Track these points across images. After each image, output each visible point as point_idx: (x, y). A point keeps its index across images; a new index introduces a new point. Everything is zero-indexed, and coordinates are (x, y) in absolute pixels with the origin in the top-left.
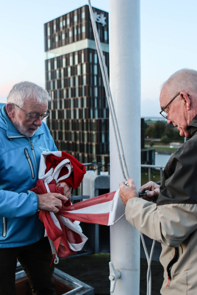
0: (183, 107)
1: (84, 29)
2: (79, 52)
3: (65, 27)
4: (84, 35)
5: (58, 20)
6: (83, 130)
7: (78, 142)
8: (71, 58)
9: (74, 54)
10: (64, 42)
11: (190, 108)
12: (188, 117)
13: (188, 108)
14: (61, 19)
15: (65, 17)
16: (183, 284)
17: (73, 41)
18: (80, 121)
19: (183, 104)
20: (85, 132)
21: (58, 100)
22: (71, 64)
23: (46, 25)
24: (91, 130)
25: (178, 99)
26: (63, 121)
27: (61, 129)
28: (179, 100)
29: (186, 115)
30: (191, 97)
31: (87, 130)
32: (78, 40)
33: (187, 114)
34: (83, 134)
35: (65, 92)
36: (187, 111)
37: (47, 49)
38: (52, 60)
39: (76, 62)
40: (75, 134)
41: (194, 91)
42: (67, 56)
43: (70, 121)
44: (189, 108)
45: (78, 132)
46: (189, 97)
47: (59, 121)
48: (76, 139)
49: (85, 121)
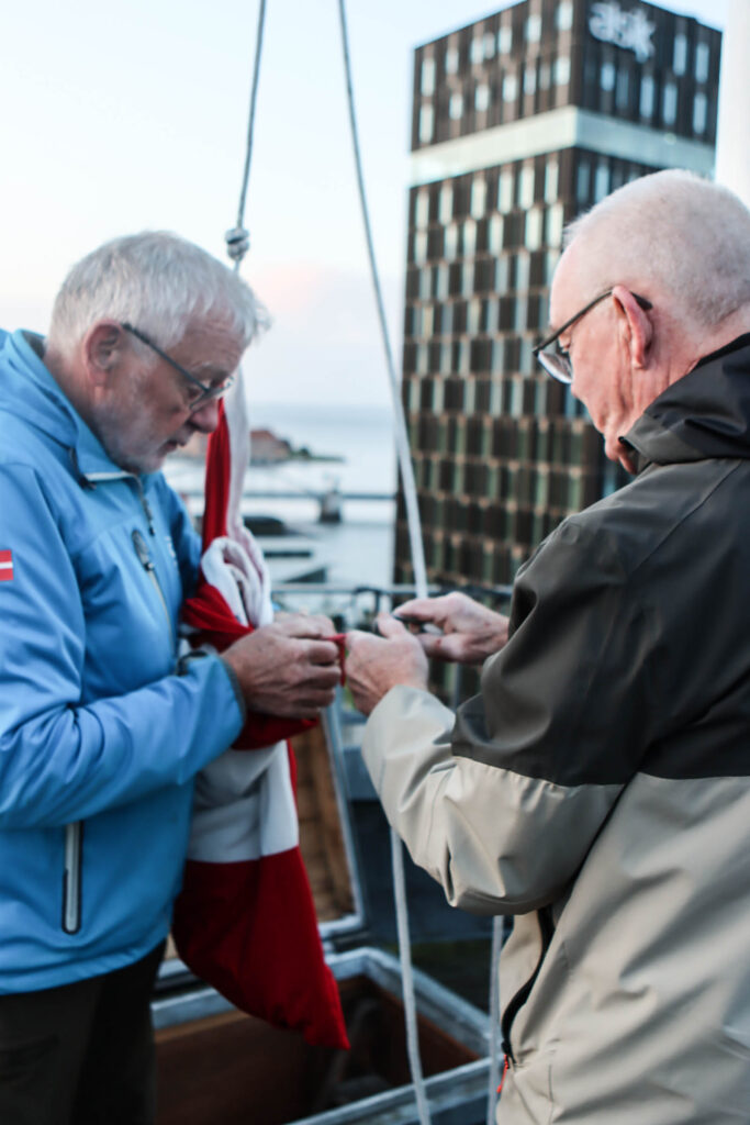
0: (619, 351)
1: (563, 71)
2: (540, 162)
3: (491, 62)
4: (562, 95)
5: (466, 35)
6: (534, 456)
7: (511, 506)
8: (506, 184)
9: (517, 166)
10: (481, 120)
11: (644, 359)
12: (632, 397)
13: (635, 363)
14: (478, 30)
15: (492, 24)
16: (542, 1094)
17: (520, 114)
18: (524, 425)
19: (621, 339)
20: (543, 469)
21: (447, 338)
22: (505, 203)
23: (419, 53)
24: (566, 460)
25: (607, 313)
26: (462, 422)
27: (452, 448)
28: (610, 317)
29: (625, 389)
30: (657, 312)
31: (550, 459)
32: (537, 110)
33: (630, 385)
34: (533, 477)
35: (474, 312)
36: (630, 373)
37: (416, 144)
38: (434, 189)
39: (527, 197)
40: (504, 474)
41: (673, 290)
42: (492, 176)
43: (488, 423)
44: (639, 360)
45: (513, 466)
46: (651, 312)
47: (444, 420)
48: (504, 492)
49: (543, 425)
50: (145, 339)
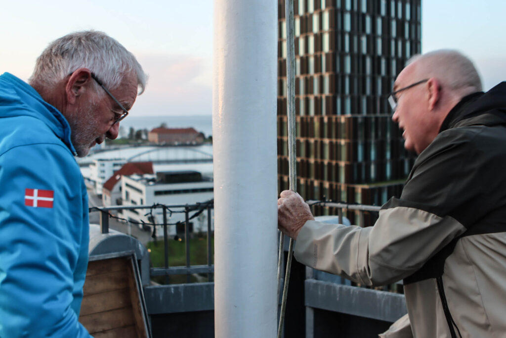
6: (322, 136)
7: (312, 160)
18: (316, 120)
20: (327, 141)
22: (301, 11)
24: (338, 136)
31: (330, 137)
34: (322, 145)
39: (311, 8)
40: (308, 144)
43: (298, 120)
45: (312, 141)
48: (308, 154)
49: (326, 120)
50: (100, 83)
